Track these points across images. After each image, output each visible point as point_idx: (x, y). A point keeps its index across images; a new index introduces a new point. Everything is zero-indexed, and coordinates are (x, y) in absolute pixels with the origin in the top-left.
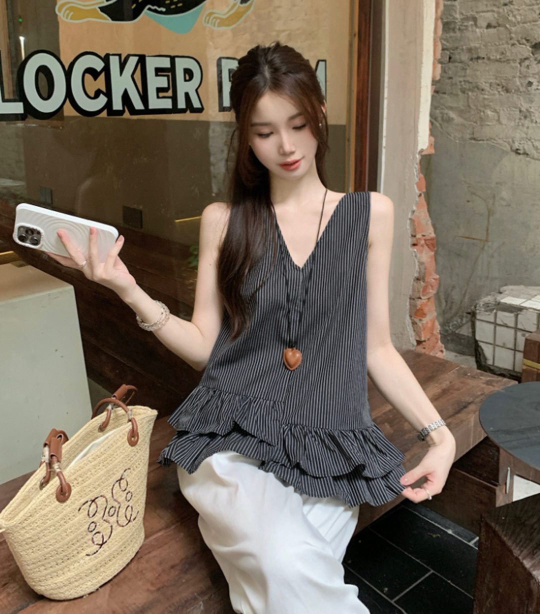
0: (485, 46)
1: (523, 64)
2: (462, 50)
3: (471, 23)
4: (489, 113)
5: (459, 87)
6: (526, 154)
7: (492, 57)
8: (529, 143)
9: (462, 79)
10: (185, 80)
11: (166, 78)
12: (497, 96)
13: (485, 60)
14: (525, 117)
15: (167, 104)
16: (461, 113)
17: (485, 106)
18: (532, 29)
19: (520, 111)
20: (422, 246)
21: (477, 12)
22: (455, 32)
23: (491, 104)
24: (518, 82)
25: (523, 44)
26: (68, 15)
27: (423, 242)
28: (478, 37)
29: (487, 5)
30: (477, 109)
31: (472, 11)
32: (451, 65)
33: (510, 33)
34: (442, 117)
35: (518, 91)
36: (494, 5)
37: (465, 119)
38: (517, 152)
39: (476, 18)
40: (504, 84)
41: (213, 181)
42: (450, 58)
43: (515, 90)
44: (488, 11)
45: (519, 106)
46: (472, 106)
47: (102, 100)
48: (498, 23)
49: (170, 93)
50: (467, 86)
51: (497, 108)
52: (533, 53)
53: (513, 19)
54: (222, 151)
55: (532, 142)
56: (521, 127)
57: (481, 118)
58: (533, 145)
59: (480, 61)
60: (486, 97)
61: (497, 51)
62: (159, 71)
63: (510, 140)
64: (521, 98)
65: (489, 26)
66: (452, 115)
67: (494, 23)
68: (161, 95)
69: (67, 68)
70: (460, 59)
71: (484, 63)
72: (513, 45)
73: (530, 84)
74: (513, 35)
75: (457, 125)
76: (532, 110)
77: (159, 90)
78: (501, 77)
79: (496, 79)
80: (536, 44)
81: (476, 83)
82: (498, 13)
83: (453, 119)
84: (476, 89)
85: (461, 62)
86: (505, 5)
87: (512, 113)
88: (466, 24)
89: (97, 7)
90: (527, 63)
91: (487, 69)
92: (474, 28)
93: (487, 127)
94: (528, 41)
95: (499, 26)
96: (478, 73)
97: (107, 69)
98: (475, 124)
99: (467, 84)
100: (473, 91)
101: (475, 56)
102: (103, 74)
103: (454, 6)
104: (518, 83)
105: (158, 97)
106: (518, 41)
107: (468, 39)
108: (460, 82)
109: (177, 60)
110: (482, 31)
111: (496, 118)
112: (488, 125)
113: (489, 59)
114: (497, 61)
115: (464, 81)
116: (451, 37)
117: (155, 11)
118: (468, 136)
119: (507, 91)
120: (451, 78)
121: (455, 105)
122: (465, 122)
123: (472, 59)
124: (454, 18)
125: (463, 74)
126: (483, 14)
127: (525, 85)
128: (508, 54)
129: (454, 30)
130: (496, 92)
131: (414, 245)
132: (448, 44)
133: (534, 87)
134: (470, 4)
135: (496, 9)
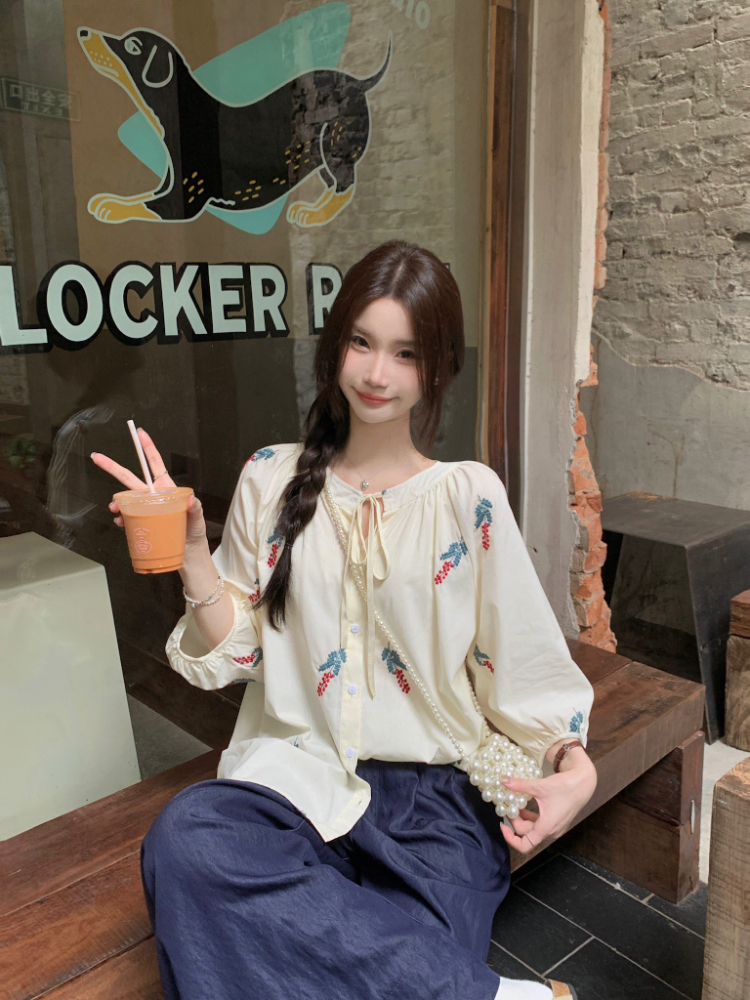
0: (671, 236)
1: (722, 261)
2: (641, 241)
3: (653, 205)
4: (677, 327)
5: (637, 291)
6: (725, 381)
7: (680, 252)
8: (730, 366)
9: (640, 281)
10: (265, 294)
11: (237, 292)
12: (688, 303)
13: (671, 256)
14: (725, 332)
15: (239, 326)
16: (638, 325)
17: (671, 317)
18: (733, 215)
19: (719, 324)
20: (584, 506)
21: (661, 191)
22: (631, 217)
23: (679, 314)
24: (715, 285)
25: (722, 235)
26: (104, 213)
27: (584, 501)
28: (662, 224)
29: (673, 182)
30: (661, 321)
31: (654, 189)
32: (625, 260)
33: (705, 220)
34: (614, 332)
35: (715, 296)
36: (684, 182)
37: (645, 334)
38: (713, 378)
39: (659, 199)
40: (696, 287)
42: (624, 252)
43: (712, 297)
44: (675, 190)
45: (717, 316)
46: (653, 317)
47: (151, 324)
48: (688, 206)
49: (243, 312)
50: (646, 290)
51: (688, 320)
52: (734, 247)
53: (709, 201)
55: (734, 366)
56: (719, 346)
57: (666, 333)
58: (735, 370)
59: (665, 257)
60: (673, 304)
61: (687, 243)
62: (227, 284)
63: (705, 363)
64: (720, 307)
65: (676, 210)
66: (627, 329)
67: (683, 206)
68: (230, 314)
69: (103, 282)
70: (638, 254)
71: (669, 259)
72: (709, 235)
73: (732, 288)
74: (708, 223)
75: (633, 342)
76: (734, 322)
77: (227, 309)
78: (692, 279)
79: (686, 281)
80: (739, 234)
81: (658, 286)
82: (689, 192)
83: (628, 335)
84: (659, 295)
85: (640, 258)
86: (698, 181)
87: (707, 326)
88: (645, 207)
89: (142, 202)
90: (727, 260)
91: (674, 267)
92: (657, 212)
93: (673, 345)
94: (728, 230)
95: (691, 209)
96: (662, 273)
97: (156, 283)
98: (658, 341)
99: (647, 287)
100: (655, 297)
101: (658, 250)
102: (151, 290)
103: (629, 182)
104: (716, 287)
105: (226, 317)
106: (716, 230)
107: (649, 226)
108: (638, 284)
109: (253, 268)
110: (666, 215)
111: (686, 332)
112: (675, 343)
113: (676, 254)
114: (686, 256)
115: (643, 283)
116: (625, 224)
117: (221, 205)
118: (648, 357)
119: (701, 297)
120: (625, 279)
121: (630, 315)
122: (645, 339)
123: (653, 254)
124: (629, 198)
125: (642, 274)
126: (668, 194)
127: (724, 290)
128: (702, 248)
129: (629, 213)
130: (686, 299)
131: (573, 505)
132: (621, 234)
133: (736, 292)
134: (651, 179)
135: (685, 188)
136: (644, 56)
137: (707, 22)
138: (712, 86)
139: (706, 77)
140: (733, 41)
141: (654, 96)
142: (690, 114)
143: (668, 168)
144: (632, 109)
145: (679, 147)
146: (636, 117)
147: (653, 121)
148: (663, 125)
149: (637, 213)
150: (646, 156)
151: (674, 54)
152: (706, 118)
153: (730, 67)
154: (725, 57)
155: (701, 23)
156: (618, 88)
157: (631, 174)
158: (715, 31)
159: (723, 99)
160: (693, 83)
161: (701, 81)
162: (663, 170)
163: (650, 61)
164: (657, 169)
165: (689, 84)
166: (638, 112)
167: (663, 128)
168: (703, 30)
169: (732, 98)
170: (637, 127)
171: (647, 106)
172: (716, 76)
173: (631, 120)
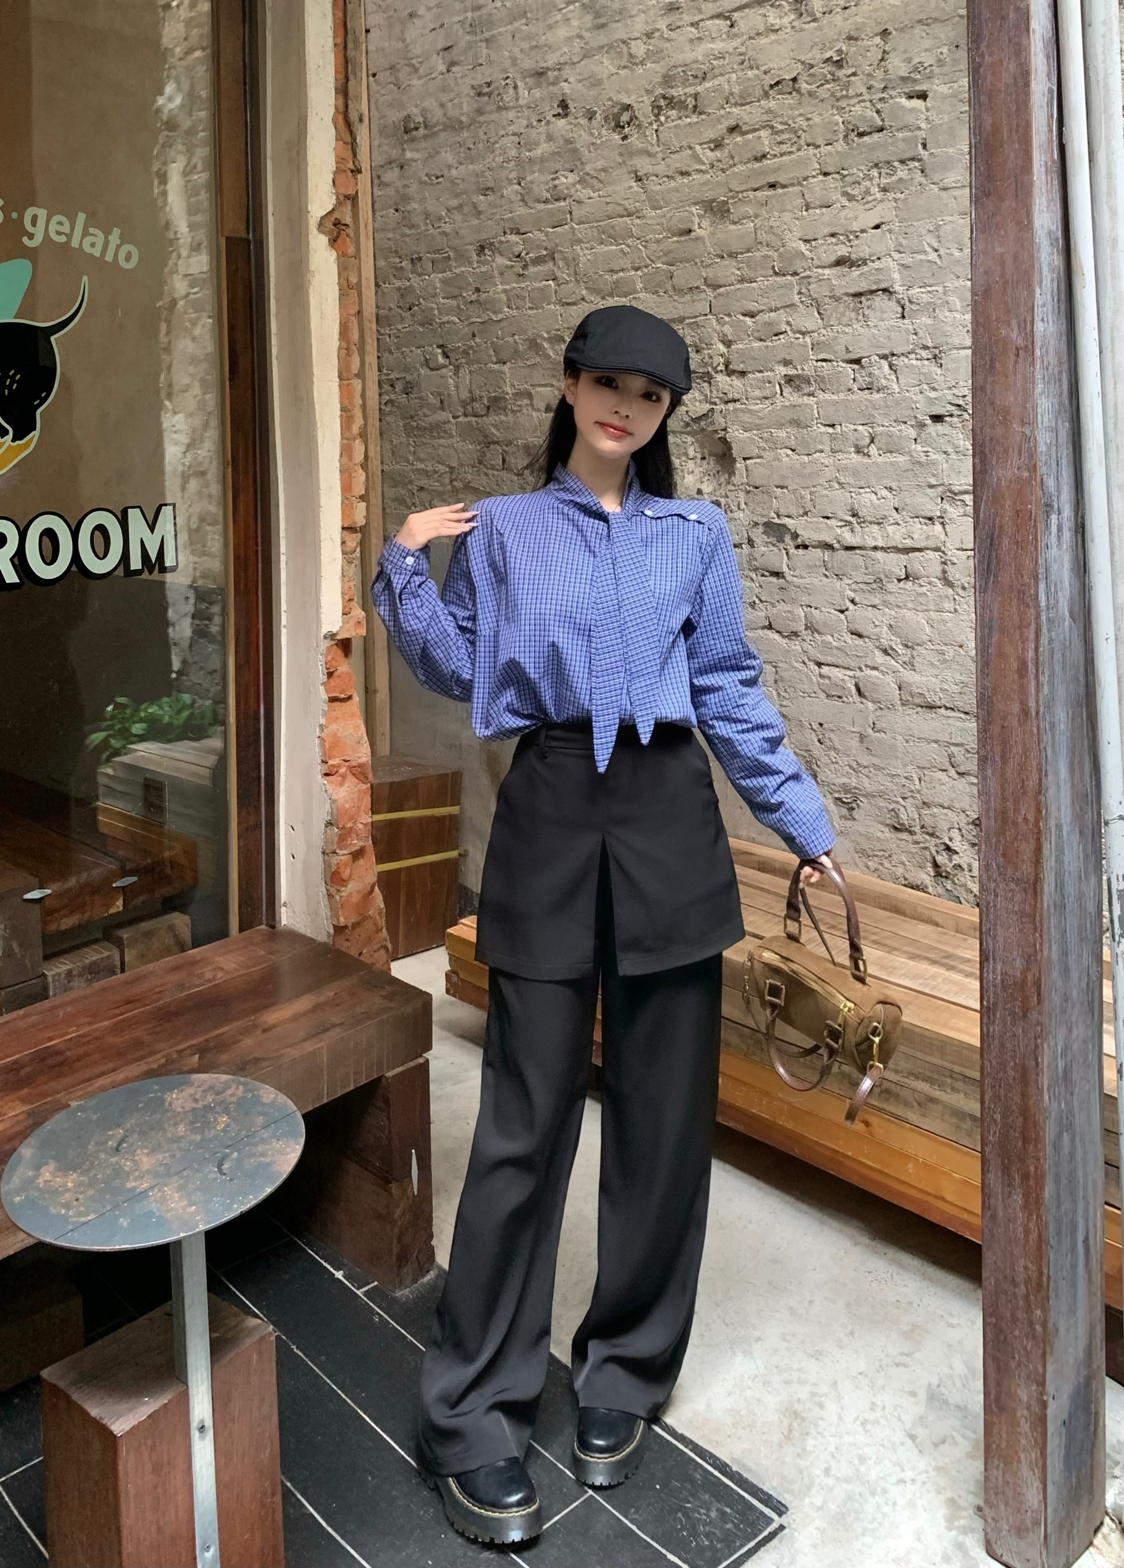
3: (526, 401)
20: (342, 776)
27: (344, 771)
36: (553, 376)
41: (174, 650)
44: (545, 385)
54: (187, 598)
88: (519, 403)
103: (502, 372)
116: (501, 422)
126: (539, 389)
129: (505, 409)
131: (327, 775)
134: (522, 370)
135: (555, 383)
136: (508, 232)
137: (562, 204)
138: (572, 270)
139: (565, 259)
140: (586, 226)
141: (520, 275)
142: (554, 299)
143: (538, 359)
144: (500, 287)
145: (546, 335)
146: (503, 296)
147: (521, 303)
148: (531, 308)
149: (512, 411)
150: (516, 343)
151: (536, 233)
152: (569, 304)
153: (586, 252)
154: (580, 241)
155: (558, 204)
156: (486, 263)
157: (504, 363)
158: (571, 213)
159: (582, 284)
160: (555, 264)
161: (561, 263)
162: (533, 361)
163: (514, 238)
164: (527, 359)
165: (551, 264)
166: (505, 291)
167: (530, 312)
168: (559, 210)
169: (590, 284)
170: (506, 309)
171: (515, 285)
172: (574, 259)
173: (500, 301)
